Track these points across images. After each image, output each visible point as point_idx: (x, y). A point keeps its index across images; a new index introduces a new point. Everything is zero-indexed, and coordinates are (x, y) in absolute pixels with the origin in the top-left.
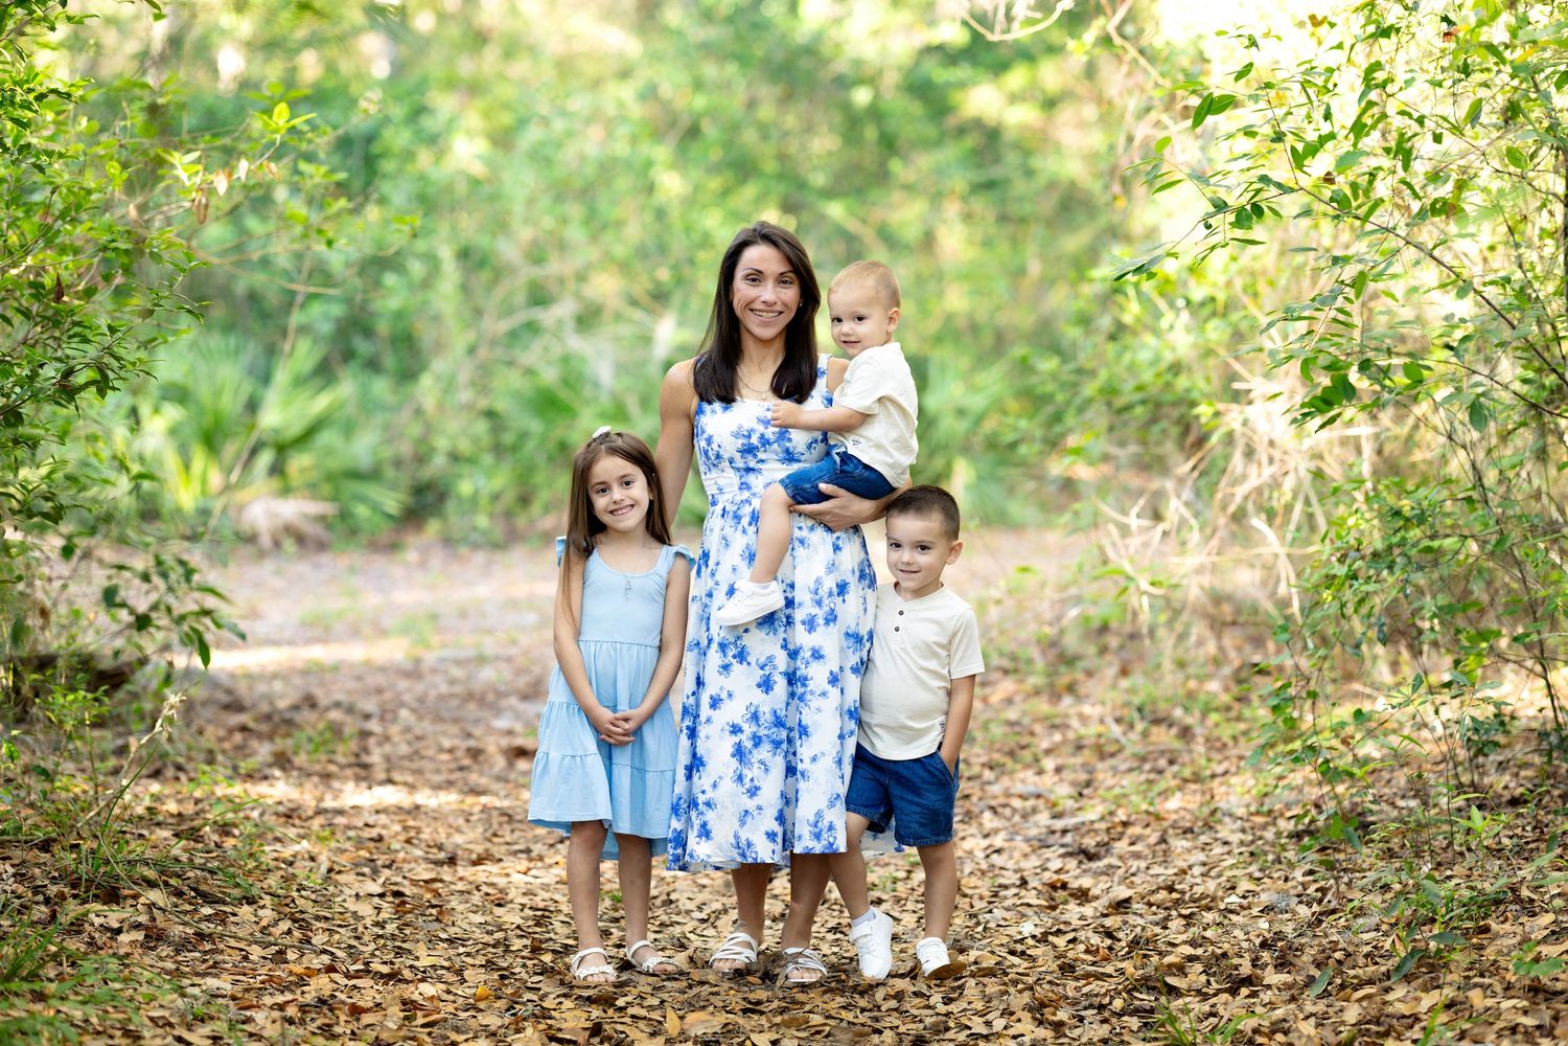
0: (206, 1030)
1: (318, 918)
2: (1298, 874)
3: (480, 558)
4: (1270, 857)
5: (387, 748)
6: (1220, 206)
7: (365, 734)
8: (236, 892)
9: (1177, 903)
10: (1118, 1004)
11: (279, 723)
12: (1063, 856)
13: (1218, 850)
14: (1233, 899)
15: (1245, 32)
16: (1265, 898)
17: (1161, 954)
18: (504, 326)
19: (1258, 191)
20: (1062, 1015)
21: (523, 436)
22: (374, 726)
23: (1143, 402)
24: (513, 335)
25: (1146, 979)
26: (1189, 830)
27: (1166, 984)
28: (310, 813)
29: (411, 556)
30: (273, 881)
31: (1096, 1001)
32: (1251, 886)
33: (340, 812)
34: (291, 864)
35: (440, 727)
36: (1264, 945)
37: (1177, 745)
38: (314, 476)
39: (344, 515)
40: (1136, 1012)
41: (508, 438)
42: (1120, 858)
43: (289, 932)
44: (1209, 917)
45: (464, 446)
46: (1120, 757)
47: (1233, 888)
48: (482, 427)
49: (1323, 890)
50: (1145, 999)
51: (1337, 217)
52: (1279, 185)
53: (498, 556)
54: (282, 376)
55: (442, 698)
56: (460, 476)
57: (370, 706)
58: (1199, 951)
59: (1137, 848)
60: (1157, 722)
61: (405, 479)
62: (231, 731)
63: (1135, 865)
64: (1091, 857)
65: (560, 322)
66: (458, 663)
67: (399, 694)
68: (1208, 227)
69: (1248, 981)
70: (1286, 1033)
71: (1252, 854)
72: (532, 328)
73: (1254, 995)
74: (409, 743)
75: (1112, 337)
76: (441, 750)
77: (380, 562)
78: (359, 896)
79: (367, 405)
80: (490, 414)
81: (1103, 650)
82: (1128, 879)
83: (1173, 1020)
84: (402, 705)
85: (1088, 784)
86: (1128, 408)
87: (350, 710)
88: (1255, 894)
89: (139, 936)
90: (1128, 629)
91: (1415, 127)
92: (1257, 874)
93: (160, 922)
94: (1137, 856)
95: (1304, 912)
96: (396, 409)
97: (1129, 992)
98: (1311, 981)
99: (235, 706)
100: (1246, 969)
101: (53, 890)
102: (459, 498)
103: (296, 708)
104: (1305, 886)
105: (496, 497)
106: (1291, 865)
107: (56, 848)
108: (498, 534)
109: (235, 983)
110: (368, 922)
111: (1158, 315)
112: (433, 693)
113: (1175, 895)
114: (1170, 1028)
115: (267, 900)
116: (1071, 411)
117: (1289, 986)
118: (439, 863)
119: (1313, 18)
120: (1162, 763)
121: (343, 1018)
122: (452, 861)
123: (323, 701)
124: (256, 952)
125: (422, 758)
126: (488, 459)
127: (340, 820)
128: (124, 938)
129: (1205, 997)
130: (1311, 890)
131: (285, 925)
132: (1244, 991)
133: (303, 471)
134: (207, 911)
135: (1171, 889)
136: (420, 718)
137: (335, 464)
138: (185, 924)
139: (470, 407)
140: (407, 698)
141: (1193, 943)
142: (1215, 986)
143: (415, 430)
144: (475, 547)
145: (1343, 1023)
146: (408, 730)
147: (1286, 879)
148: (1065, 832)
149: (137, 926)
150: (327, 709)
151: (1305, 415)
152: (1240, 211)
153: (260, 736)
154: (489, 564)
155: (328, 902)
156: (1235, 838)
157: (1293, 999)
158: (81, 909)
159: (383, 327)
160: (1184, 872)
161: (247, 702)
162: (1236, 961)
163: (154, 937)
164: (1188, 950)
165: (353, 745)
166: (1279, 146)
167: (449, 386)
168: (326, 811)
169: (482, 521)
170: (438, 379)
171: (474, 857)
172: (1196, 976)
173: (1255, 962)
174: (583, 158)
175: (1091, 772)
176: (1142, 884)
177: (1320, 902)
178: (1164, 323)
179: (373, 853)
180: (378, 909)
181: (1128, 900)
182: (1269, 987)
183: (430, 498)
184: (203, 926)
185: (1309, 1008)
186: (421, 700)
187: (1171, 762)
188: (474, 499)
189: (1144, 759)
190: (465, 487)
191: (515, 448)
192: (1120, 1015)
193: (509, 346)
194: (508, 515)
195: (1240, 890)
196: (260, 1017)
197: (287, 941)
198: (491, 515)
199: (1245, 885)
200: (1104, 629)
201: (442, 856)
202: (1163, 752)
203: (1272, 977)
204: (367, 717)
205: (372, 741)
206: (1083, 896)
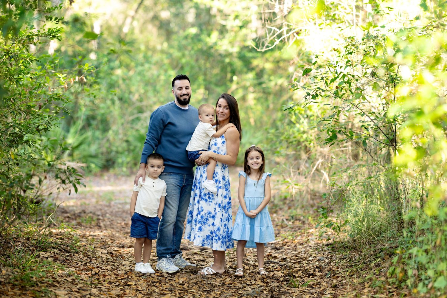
0: (71, 278)
1: (93, 257)
2: (327, 253)
3: (124, 179)
4: (320, 249)
5: (104, 223)
6: (309, 94)
7: (99, 219)
8: (74, 251)
9: (297, 259)
10: (282, 279)
11: (76, 216)
12: (271, 249)
13: (308, 248)
14: (311, 258)
15: (315, 54)
16: (318, 258)
17: (292, 269)
18: (131, 118)
19: (317, 91)
20: (268, 281)
21: (135, 147)
22: (101, 217)
23: (295, 141)
24: (133, 121)
25: (288, 274)
26: (302, 244)
27: (293, 275)
28: (88, 235)
29: (106, 178)
30: (81, 249)
31: (276, 278)
32: (315, 256)
33: (95, 236)
34: (85, 246)
35: (117, 218)
36: (317, 267)
37: (301, 225)
38: (81, 156)
39: (88, 167)
40: (285, 281)
41: (132, 148)
42: (285, 250)
43: (87, 260)
44: (304, 262)
45: (120, 149)
46: (287, 228)
47: (311, 256)
48: (125, 145)
49: (332, 256)
50: (288, 278)
51: (335, 97)
52: (322, 90)
53: (128, 178)
54: (72, 130)
55: (116, 212)
56: (118, 157)
57: (99, 213)
58: (302, 269)
59: (289, 248)
60: (296, 220)
61: (104, 158)
62: (65, 218)
63: (288, 251)
64: (278, 249)
65: (146, 117)
66: (120, 204)
67: (106, 211)
68: (306, 99)
69: (312, 274)
70: (319, 285)
71: (316, 249)
72: (138, 119)
73: (313, 277)
74: (110, 222)
75: (288, 124)
76: (118, 223)
77: (97, 179)
78: (101, 253)
79: (94, 138)
80: (127, 141)
81: (284, 203)
82: (286, 254)
83: (294, 282)
84: (107, 213)
85: (278, 234)
86: (292, 142)
87: (94, 214)
88: (316, 257)
89: (53, 259)
90: (291, 199)
91: (352, 78)
92: (317, 253)
93: (57, 256)
94: (289, 249)
95: (327, 261)
96: (103, 139)
97: (284, 277)
98: (327, 274)
99: (65, 212)
100: (312, 272)
101: (31, 248)
102: (118, 163)
103: (80, 213)
104: (328, 255)
105: (128, 163)
106: (325, 251)
107: (30, 240)
108: (128, 173)
109: (76, 269)
110: (105, 258)
111: (300, 119)
112: (114, 211)
113: (297, 257)
114: (293, 284)
115: (81, 253)
116: (278, 142)
117: (321, 276)
118: (120, 247)
119: (334, 49)
120: (297, 229)
121: (101, 277)
122: (123, 247)
123: (87, 212)
124: (80, 263)
125: (113, 225)
126: (126, 153)
127: (95, 237)
128: (49, 259)
129: (302, 278)
130: (329, 256)
131: (86, 258)
132: (311, 277)
133: (77, 155)
134: (67, 254)
135: (296, 256)
136: (112, 216)
137: (85, 153)
138: (63, 257)
139: (122, 139)
140: (108, 211)
141: (300, 267)
142: (304, 276)
143: (107, 145)
144: (123, 176)
145: (333, 283)
146: (109, 219)
147: (324, 254)
148: (272, 244)
149: (52, 257)
150: (88, 213)
151: (327, 142)
152: (313, 95)
153: (73, 219)
154: (126, 181)
155: (94, 254)
156: (313, 246)
157: (322, 278)
158: (38, 253)
159: (99, 118)
160: (300, 253)
161: (68, 211)
162: (310, 271)
163: (56, 259)
164: (299, 268)
165: (96, 222)
166: (322, 81)
167: (116, 133)
168: (91, 235)
169: (124, 169)
170: (113, 131)
171: (128, 246)
172: (300, 273)
173: (314, 271)
174: (153, 75)
175: (279, 231)
176: (289, 255)
177: (331, 259)
178: (301, 121)
179: (104, 245)
180: (107, 256)
181: (286, 258)
182: (317, 276)
183: (110, 163)
184: (67, 257)
185: (325, 280)
186: (112, 212)
187: (299, 229)
188: (122, 163)
189: (293, 228)
190: (120, 160)
191: (133, 150)
192: (282, 281)
193: (132, 124)
194: (131, 168)
195: (312, 257)
196: (82, 276)
197: (87, 261)
198: (127, 168)
199: (314, 255)
200: (285, 198)
201: (121, 246)
202: (297, 227)
203: (318, 274)
204: (98, 215)
205: (100, 221)
206: (275, 257)
